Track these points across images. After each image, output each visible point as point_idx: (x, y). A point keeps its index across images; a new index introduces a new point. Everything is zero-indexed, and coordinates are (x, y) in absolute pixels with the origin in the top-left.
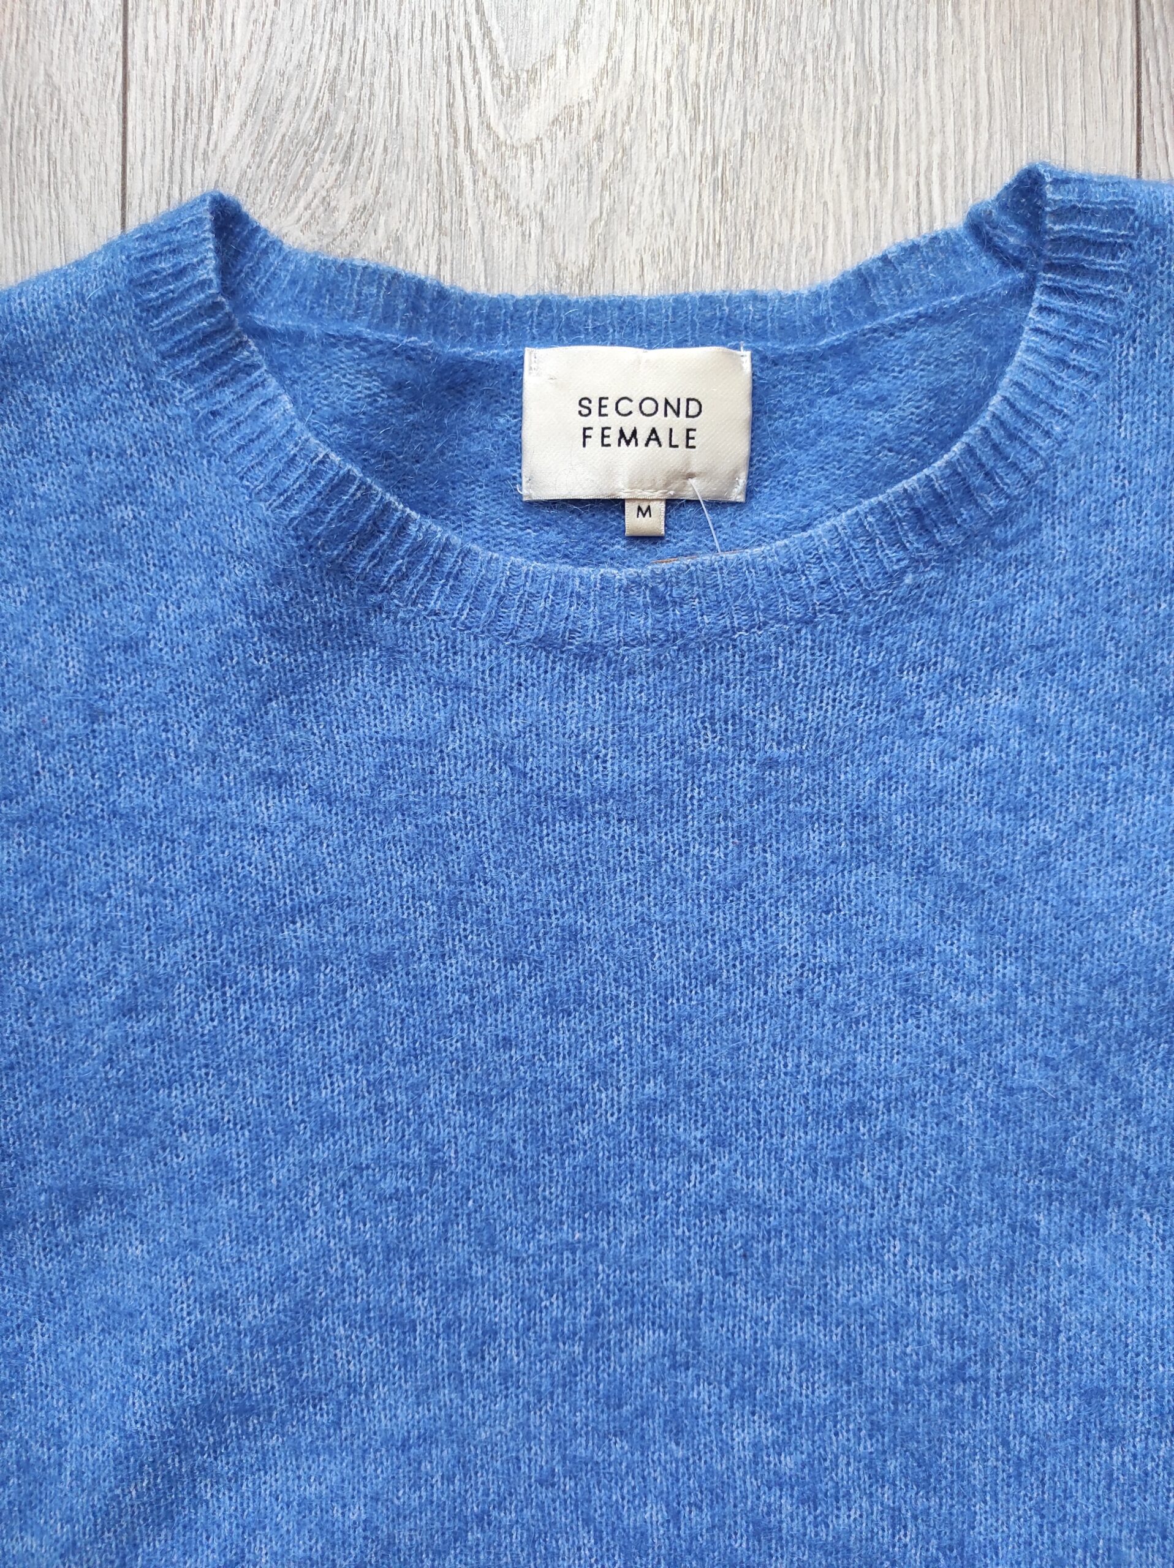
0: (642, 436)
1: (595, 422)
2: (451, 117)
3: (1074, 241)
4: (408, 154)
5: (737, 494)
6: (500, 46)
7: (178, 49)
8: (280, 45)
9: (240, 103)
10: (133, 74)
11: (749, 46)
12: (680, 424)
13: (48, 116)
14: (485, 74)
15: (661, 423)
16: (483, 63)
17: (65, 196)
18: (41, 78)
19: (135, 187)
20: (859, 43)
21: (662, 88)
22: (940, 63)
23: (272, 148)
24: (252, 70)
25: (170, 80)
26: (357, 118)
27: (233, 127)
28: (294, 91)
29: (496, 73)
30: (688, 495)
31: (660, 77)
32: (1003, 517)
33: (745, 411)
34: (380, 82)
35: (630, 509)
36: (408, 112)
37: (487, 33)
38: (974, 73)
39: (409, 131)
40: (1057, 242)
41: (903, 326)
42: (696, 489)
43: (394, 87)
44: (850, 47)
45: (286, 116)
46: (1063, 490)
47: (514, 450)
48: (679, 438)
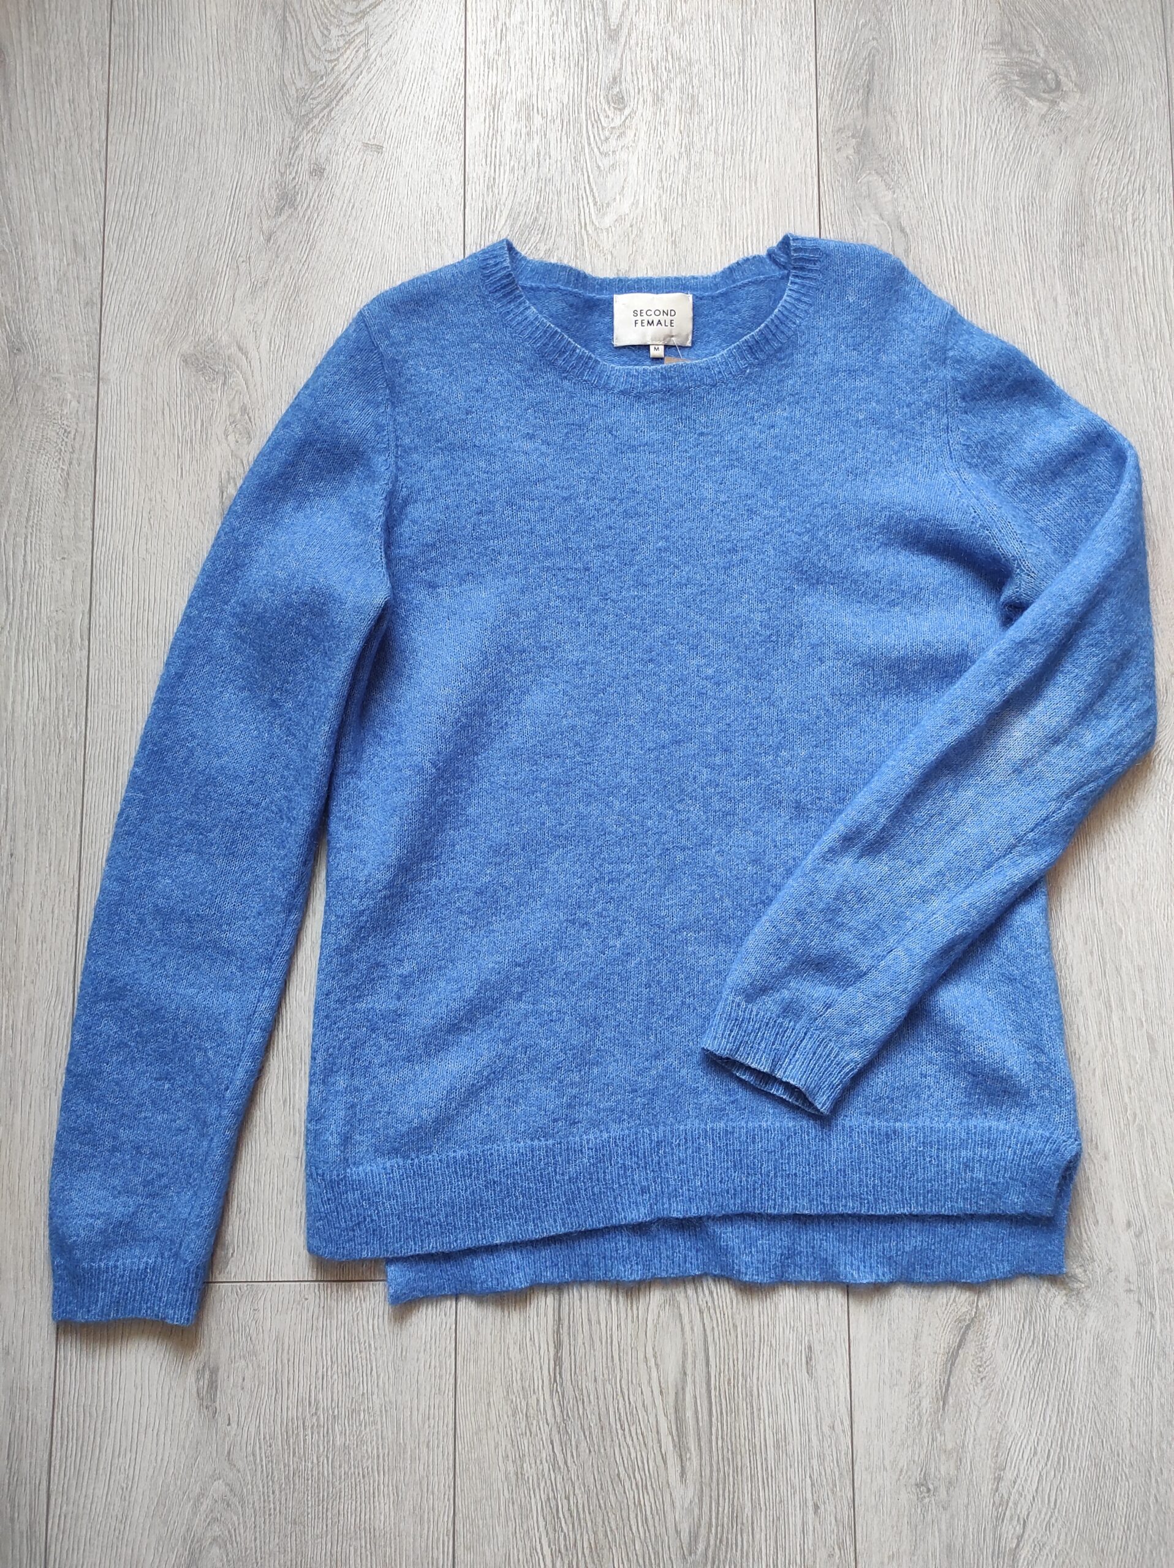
0: (655, 323)
1: (639, 318)
2: (579, 219)
3: (801, 259)
4: (564, 231)
5: (689, 344)
6: (596, 195)
7: (483, 195)
8: (519, 194)
9: (506, 213)
10: (467, 204)
11: (684, 195)
12: (669, 318)
13: (437, 217)
14: (591, 205)
15: (662, 318)
16: (590, 200)
17: (443, 245)
18: (435, 204)
19: (468, 242)
20: (722, 195)
21: (653, 210)
22: (750, 202)
23: (516, 229)
24: (509, 203)
25: (481, 205)
26: (546, 219)
27: (503, 222)
28: (524, 209)
29: (595, 204)
30: (671, 344)
31: (653, 205)
32: (780, 350)
33: (691, 315)
34: (554, 206)
35: (652, 348)
36: (564, 217)
37: (592, 190)
38: (763, 206)
39: (565, 224)
40: (796, 260)
41: (744, 285)
42: (675, 341)
43: (559, 208)
44: (719, 196)
45: (521, 218)
46: (801, 342)
47: (611, 329)
48: (668, 323)
